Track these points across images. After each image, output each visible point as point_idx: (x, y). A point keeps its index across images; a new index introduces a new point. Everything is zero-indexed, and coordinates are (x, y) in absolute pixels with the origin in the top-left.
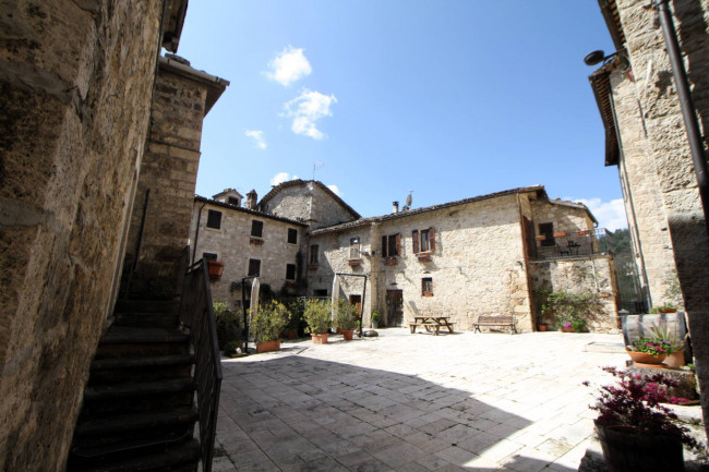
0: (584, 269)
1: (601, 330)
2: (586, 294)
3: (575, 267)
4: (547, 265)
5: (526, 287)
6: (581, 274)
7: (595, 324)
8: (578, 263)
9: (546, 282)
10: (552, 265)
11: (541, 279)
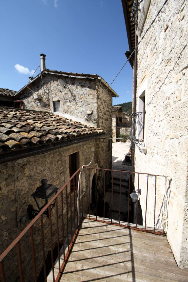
0: (127, 130)
1: (128, 142)
2: (127, 135)
3: (125, 129)
4: (120, 129)
5: (115, 133)
6: (126, 131)
7: (127, 141)
8: (126, 128)
9: (120, 132)
10: (121, 128)
11: (118, 131)
